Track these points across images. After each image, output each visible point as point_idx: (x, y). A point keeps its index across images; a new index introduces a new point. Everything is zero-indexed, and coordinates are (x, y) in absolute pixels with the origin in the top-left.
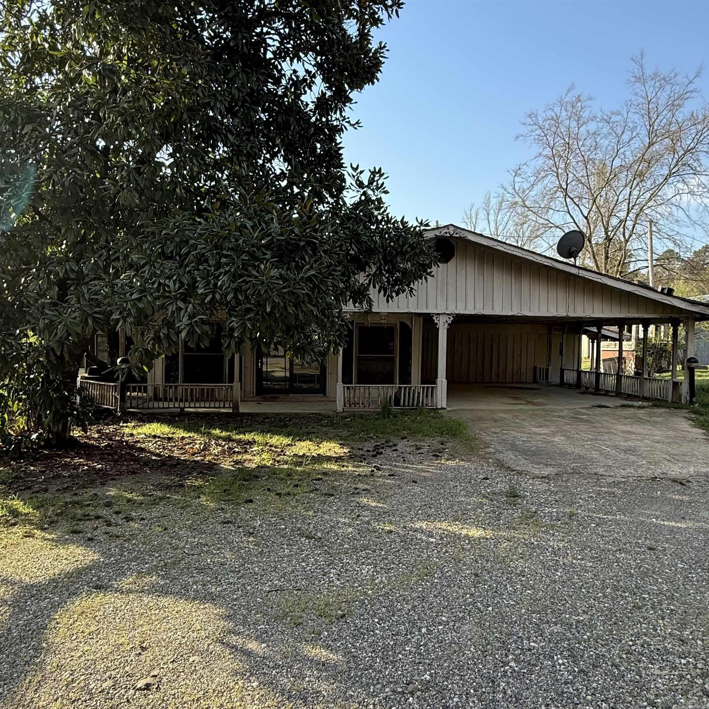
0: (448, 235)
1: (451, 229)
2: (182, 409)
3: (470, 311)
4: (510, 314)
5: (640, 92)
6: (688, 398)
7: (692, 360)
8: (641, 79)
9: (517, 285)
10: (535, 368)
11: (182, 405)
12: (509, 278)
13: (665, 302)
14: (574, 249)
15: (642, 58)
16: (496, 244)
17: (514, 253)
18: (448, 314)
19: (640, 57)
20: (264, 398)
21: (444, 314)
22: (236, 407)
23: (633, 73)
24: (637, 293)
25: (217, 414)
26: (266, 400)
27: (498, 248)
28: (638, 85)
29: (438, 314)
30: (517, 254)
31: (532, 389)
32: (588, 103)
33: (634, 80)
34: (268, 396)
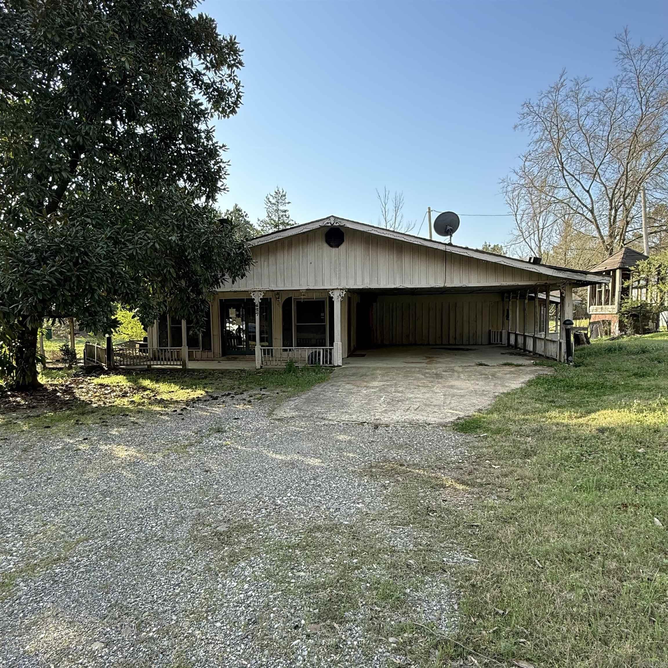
0: (329, 225)
1: (332, 219)
2: (149, 366)
3: (359, 285)
4: (393, 286)
5: (630, 68)
6: (566, 358)
7: (567, 322)
8: (628, 56)
9: (399, 262)
10: (490, 331)
11: (148, 363)
12: (392, 257)
13: (531, 270)
14: (449, 228)
15: (626, 35)
16: (371, 229)
17: (387, 235)
18: (341, 289)
19: (624, 34)
20: (228, 358)
21: (337, 289)
22: (184, 364)
23: (619, 51)
24: (503, 263)
25: (171, 370)
26: (229, 360)
27: (372, 232)
28: (626, 60)
29: (333, 289)
30: (389, 236)
31: (471, 350)
32: (585, 84)
33: (622, 57)
34: (230, 356)
